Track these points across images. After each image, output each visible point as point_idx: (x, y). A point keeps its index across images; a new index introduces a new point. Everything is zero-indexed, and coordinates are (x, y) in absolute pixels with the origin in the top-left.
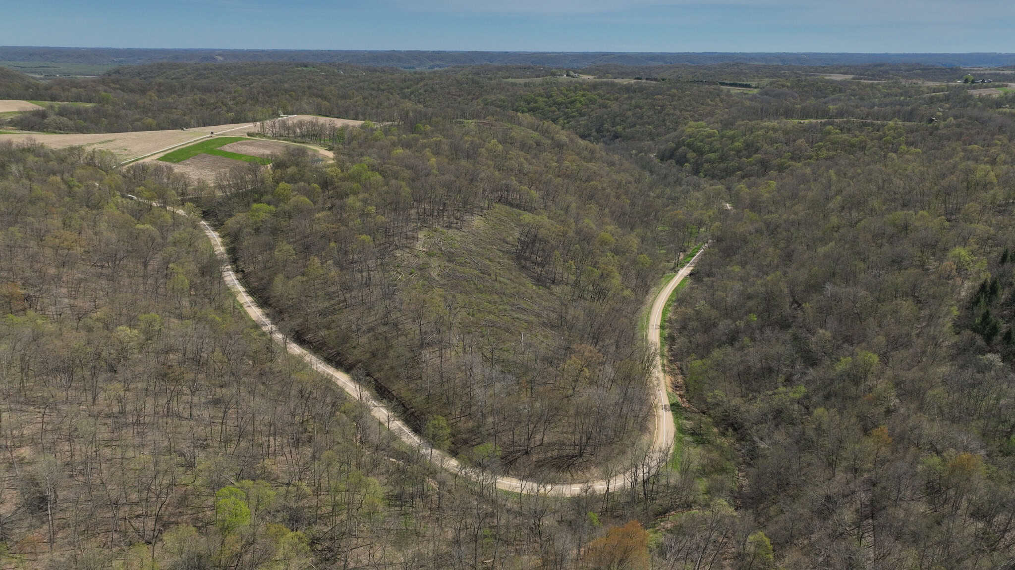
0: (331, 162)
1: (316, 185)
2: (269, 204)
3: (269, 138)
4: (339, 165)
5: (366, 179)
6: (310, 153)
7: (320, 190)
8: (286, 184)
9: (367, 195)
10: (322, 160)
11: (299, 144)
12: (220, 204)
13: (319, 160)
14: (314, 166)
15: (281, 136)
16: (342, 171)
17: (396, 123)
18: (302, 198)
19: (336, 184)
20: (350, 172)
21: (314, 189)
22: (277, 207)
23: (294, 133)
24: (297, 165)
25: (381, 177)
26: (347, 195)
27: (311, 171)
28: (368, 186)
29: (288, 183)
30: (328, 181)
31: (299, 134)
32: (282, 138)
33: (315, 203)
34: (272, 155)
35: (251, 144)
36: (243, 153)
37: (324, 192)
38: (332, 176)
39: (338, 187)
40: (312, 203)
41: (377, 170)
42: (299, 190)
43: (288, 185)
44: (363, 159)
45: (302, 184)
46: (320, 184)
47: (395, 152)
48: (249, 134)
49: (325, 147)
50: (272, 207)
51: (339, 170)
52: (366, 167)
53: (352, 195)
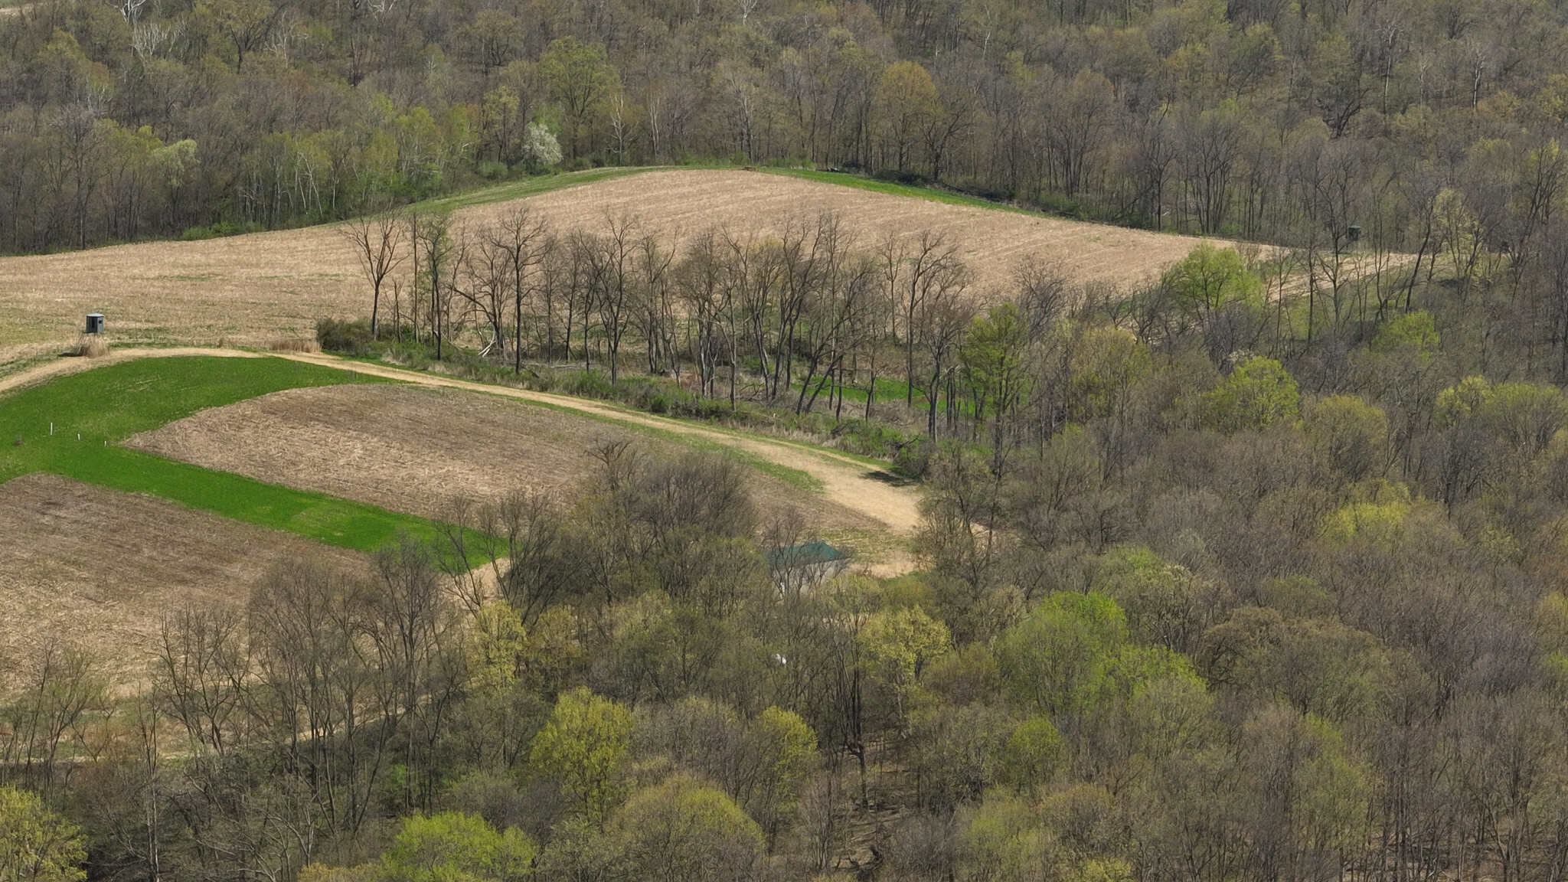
0: (897, 567)
1: (789, 719)
2: (497, 816)
3: (470, 366)
4: (943, 598)
5: (1104, 694)
6: (761, 496)
7: (811, 754)
8: (600, 704)
9: (1095, 794)
10: (842, 556)
11: (681, 428)
12: (182, 811)
13: (817, 552)
14: (780, 593)
15: (556, 351)
16: (961, 637)
17: (1445, 264)
18: (699, 795)
19: (913, 717)
20: (1014, 637)
21: (777, 739)
22: (541, 835)
23: (652, 328)
24: (675, 584)
25: (1199, 685)
26: (977, 788)
27: (764, 630)
28: (1111, 737)
29: (613, 695)
30: (866, 698)
31: (680, 340)
32: (563, 370)
33: (773, 828)
34: (514, 509)
35: (356, 418)
36: (304, 478)
37: (833, 766)
38: (893, 672)
39: (923, 736)
40: (754, 829)
41: (1179, 640)
42: (678, 744)
43: (619, 710)
44: (1109, 559)
45: (697, 706)
46: (811, 714)
47: (1346, 515)
48: (332, 339)
49: (867, 452)
50: (514, 840)
51: (941, 631)
52: (1114, 612)
53: (1000, 790)
